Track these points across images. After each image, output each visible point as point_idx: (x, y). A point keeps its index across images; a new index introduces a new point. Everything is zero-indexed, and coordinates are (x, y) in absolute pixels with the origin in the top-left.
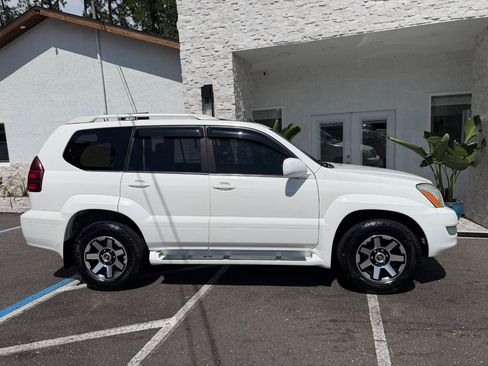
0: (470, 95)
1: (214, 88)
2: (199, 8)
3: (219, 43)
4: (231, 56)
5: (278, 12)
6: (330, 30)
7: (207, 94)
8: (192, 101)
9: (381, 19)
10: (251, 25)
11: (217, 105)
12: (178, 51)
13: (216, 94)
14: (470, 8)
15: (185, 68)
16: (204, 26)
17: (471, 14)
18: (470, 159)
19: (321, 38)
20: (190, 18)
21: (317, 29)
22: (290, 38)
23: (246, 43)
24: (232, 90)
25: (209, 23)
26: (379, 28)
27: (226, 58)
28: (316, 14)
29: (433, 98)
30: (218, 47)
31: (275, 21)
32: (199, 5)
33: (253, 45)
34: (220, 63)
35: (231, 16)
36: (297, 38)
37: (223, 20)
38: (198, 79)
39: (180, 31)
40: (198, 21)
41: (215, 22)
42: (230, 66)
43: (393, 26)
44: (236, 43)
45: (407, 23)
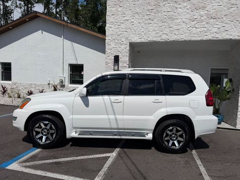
0: (228, 69)
1: (120, 57)
2: (117, 22)
3: (124, 38)
4: (129, 44)
5: (151, 27)
6: (173, 37)
7: (117, 59)
8: (109, 61)
9: (195, 35)
10: (139, 32)
11: (120, 64)
12: (105, 39)
13: (120, 60)
14: (231, 35)
15: (107, 47)
16: (118, 30)
17: (231, 37)
18: (228, 96)
19: (168, 40)
20: (112, 26)
21: (167, 36)
22: (155, 39)
23: (136, 39)
24: (128, 58)
25: (120, 29)
26: (193, 39)
27: (126, 44)
28: (167, 31)
29: (211, 69)
30: (123, 40)
31: (149, 31)
32: (116, 21)
33: (139, 41)
34: (123, 47)
35: (130, 27)
36: (158, 39)
37: (126, 28)
38: (113, 52)
39: (106, 31)
40: (115, 28)
41: (123, 29)
42: (128, 48)
43: (199, 39)
44: (132, 39)
45: (205, 38)
